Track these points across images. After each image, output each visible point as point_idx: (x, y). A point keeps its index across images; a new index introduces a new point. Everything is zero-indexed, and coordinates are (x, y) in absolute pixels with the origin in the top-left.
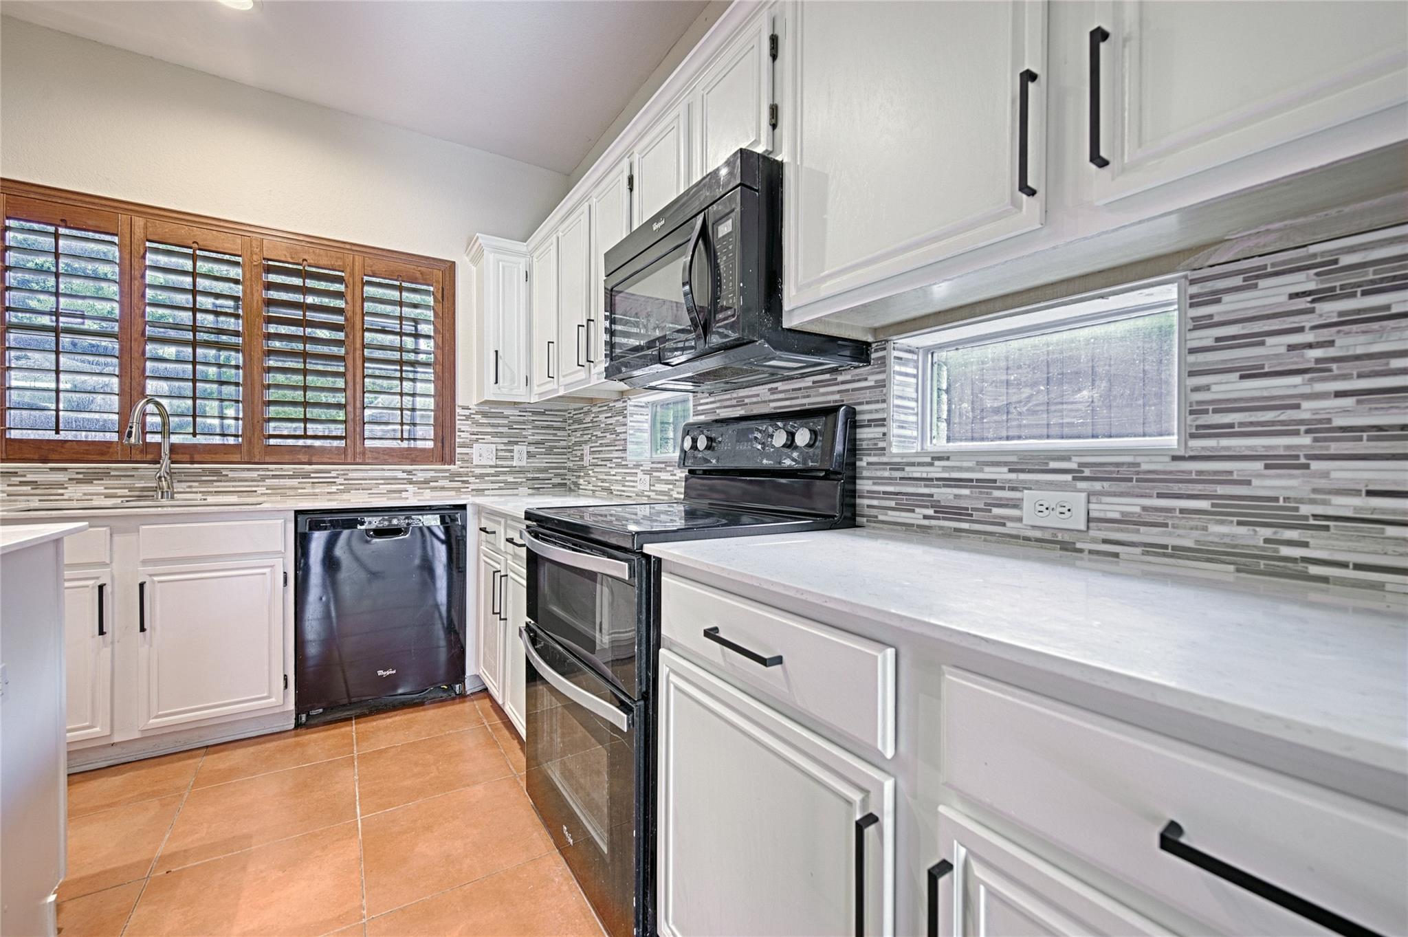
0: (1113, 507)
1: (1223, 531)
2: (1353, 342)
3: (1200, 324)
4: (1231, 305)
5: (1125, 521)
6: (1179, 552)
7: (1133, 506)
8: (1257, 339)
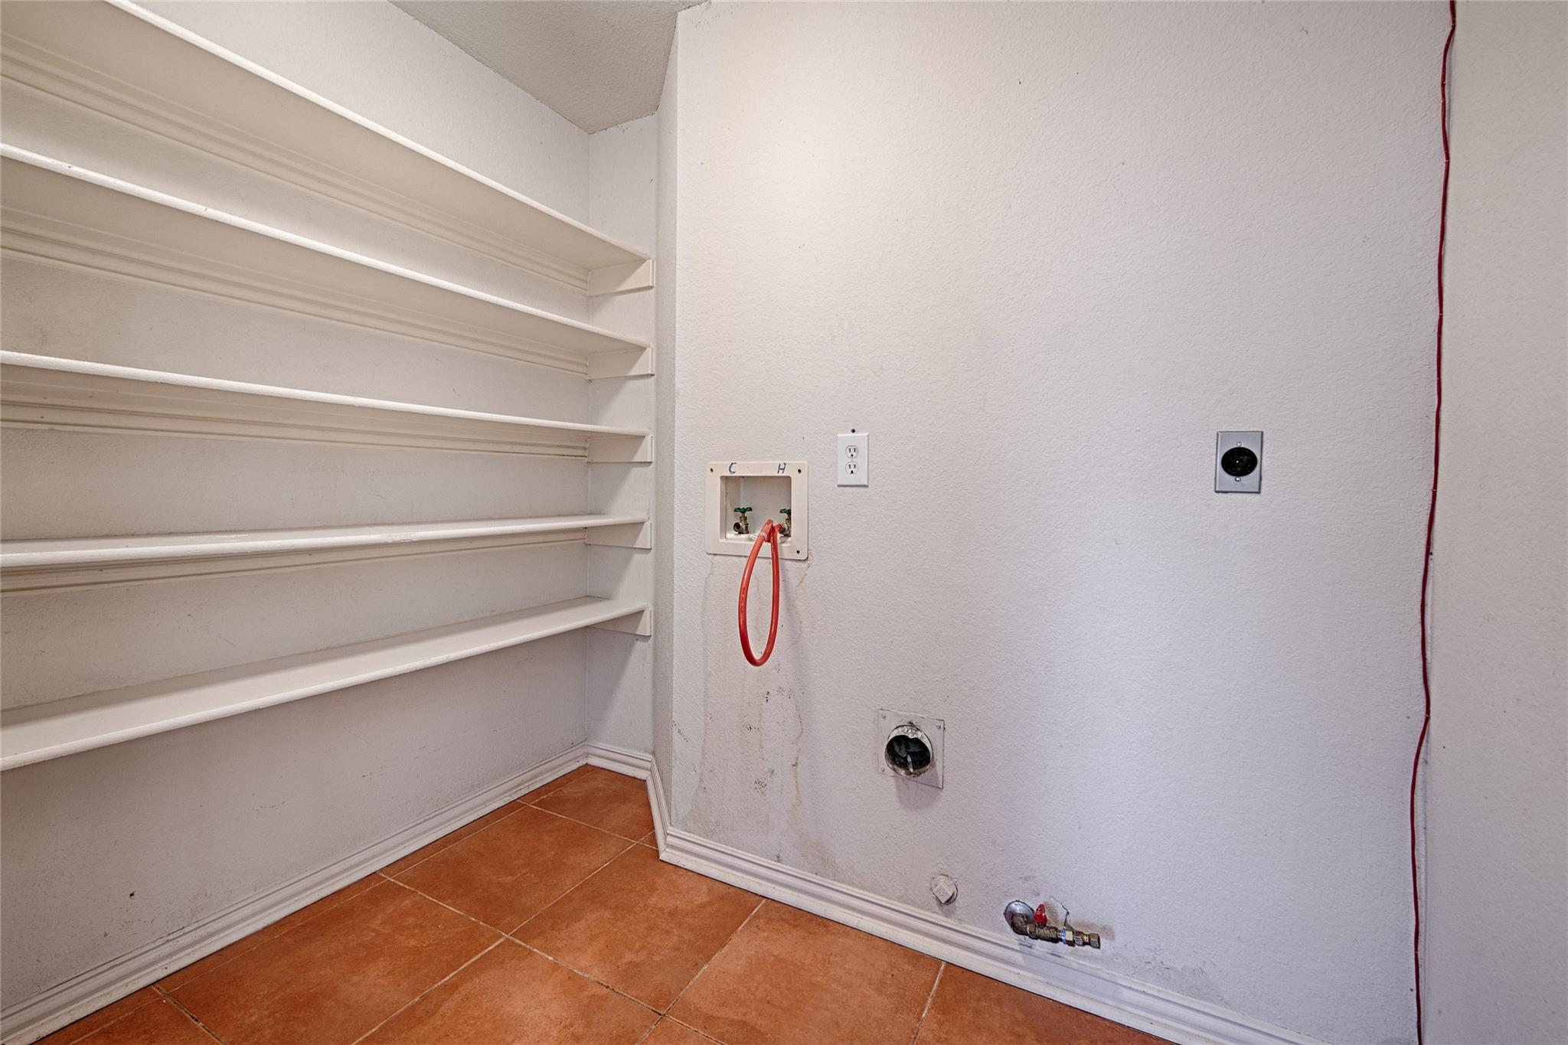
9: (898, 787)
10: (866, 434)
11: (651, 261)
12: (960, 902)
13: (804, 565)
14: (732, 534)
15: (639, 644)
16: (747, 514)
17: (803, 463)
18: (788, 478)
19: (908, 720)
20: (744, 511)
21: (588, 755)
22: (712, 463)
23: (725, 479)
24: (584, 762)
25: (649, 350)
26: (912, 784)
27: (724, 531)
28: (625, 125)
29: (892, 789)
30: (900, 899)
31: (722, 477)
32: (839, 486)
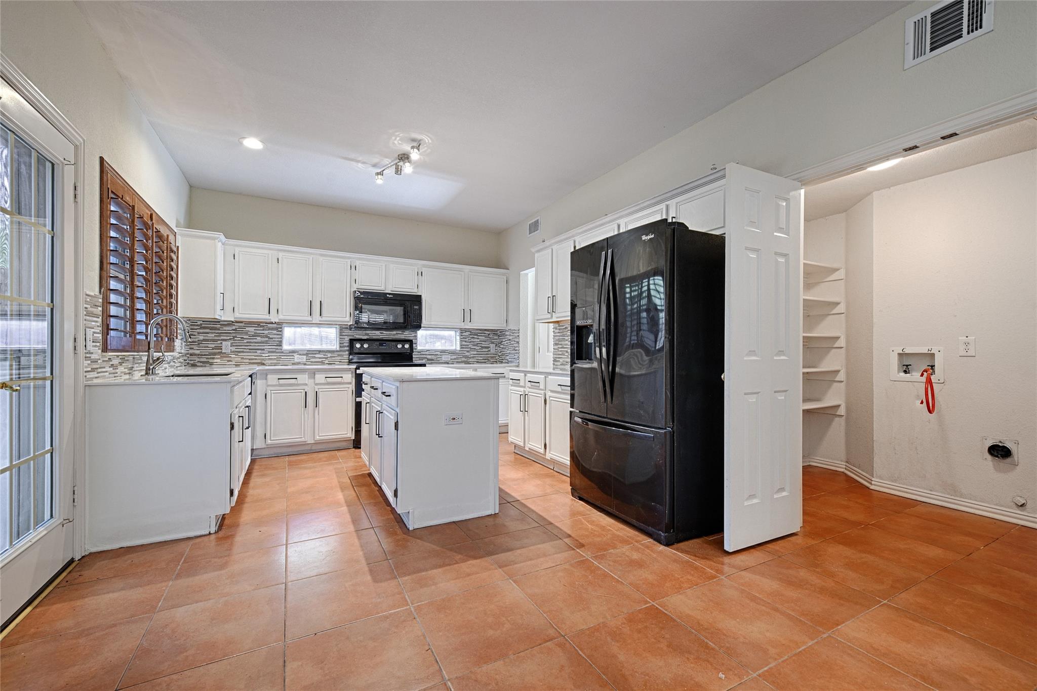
0: (454, 357)
1: (464, 359)
2: (472, 340)
3: (462, 335)
4: (464, 334)
5: (454, 359)
6: (460, 362)
7: (455, 357)
8: (466, 338)
9: (994, 465)
10: (974, 338)
11: (842, 270)
12: (1028, 506)
13: (943, 385)
14: (902, 374)
15: (837, 419)
16: (908, 367)
17: (941, 348)
18: (934, 354)
19: (999, 440)
20: (907, 366)
21: (809, 462)
22: (893, 349)
23: (899, 354)
24: (808, 464)
25: (842, 304)
26: (1001, 464)
27: (898, 372)
28: (827, 218)
29: (990, 464)
30: (996, 505)
31: (898, 354)
32: (960, 356)
